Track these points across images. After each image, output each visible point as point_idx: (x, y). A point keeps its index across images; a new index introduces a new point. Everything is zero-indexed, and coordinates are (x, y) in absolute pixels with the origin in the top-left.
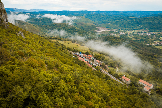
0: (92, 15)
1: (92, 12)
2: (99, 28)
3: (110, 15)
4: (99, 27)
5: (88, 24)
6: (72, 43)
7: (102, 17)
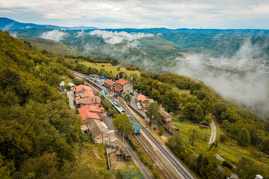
0: (173, 35)
1: (174, 30)
2: (182, 53)
3: (203, 35)
4: (182, 51)
5: (164, 47)
6: (112, 67)
7: (190, 38)
